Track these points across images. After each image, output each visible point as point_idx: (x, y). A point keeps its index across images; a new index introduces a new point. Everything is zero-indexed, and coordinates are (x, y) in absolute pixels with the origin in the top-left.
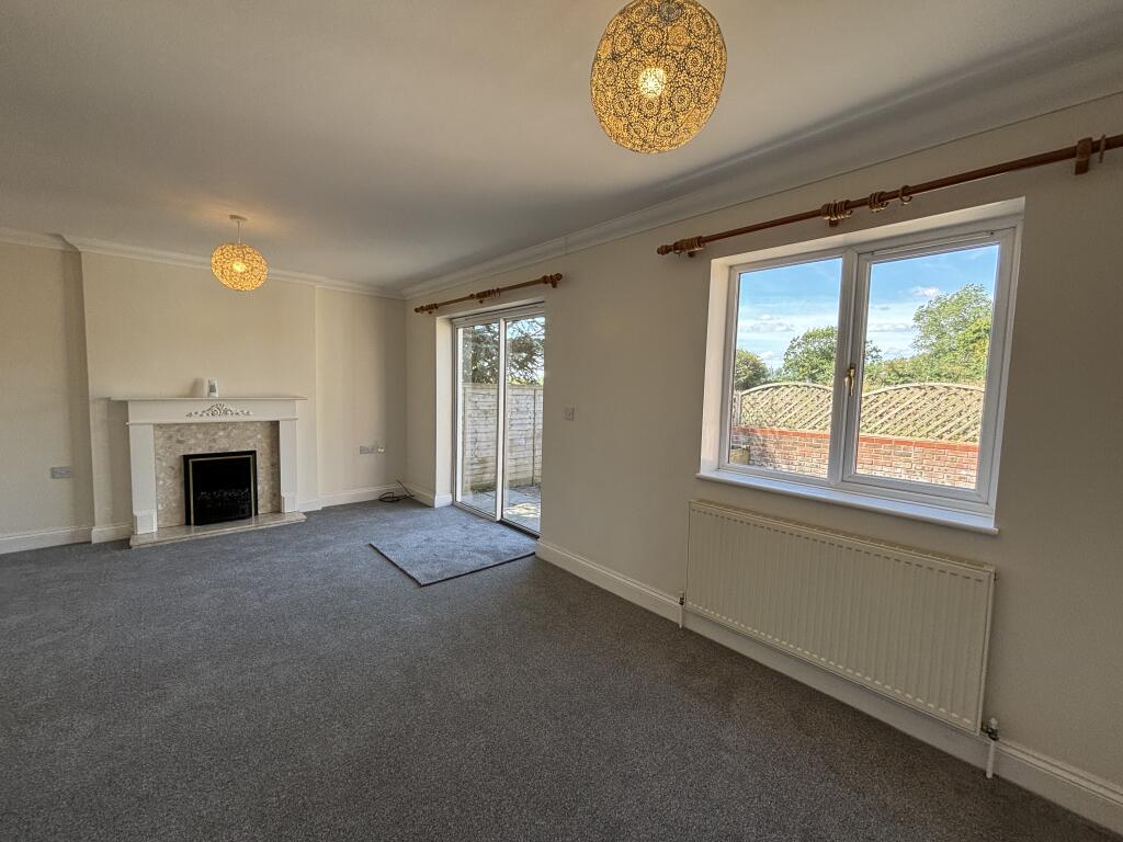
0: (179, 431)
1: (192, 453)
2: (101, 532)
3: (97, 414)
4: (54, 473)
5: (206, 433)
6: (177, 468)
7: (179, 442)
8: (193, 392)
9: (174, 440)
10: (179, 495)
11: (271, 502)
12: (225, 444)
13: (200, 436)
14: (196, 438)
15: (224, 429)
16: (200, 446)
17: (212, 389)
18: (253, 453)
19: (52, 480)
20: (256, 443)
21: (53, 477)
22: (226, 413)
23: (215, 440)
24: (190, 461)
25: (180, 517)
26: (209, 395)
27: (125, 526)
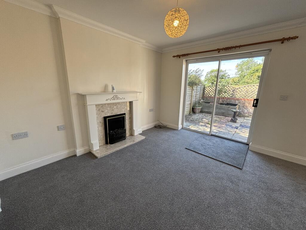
0: (102, 107)
1: (106, 116)
2: (79, 152)
3: (73, 101)
4: (59, 128)
5: (110, 107)
6: (102, 122)
7: (103, 111)
8: (105, 90)
9: (101, 111)
10: (103, 133)
11: (129, 132)
12: (117, 111)
13: (109, 109)
14: (107, 109)
15: (116, 105)
16: (109, 113)
17: (113, 89)
18: (125, 114)
19: (59, 131)
20: (125, 110)
21: (58, 130)
22: (118, 99)
23: (113, 110)
24: (107, 119)
25: (104, 141)
26: (112, 92)
27: (87, 148)
